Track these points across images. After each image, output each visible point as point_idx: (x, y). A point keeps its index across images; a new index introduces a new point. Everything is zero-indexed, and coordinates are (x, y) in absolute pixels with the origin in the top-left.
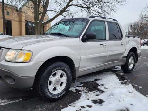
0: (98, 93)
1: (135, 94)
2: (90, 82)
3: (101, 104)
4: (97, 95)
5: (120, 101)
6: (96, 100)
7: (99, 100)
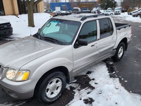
0: (89, 90)
1: (120, 90)
2: (82, 76)
3: (91, 103)
4: (88, 93)
5: (107, 99)
6: (87, 100)
7: (90, 98)
